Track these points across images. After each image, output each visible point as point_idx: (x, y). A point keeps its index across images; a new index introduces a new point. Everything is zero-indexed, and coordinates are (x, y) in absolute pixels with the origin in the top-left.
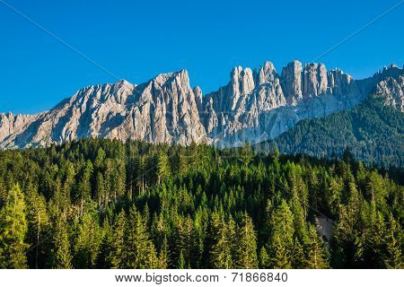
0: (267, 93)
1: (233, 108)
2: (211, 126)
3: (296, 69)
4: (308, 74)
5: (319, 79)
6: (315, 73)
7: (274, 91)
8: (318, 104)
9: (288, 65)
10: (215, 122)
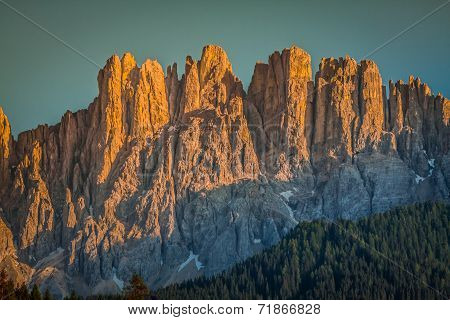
0: (202, 139)
1: (102, 178)
2: (32, 229)
3: (293, 73)
4: (329, 89)
5: (360, 106)
6: (349, 87)
7: (225, 133)
8: (352, 180)
9: (271, 58)
10: (43, 217)
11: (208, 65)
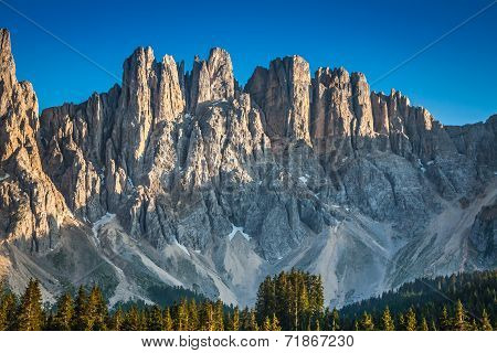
0: (227, 125)
2: (82, 196)
3: (296, 77)
4: (329, 94)
5: (356, 109)
6: (346, 93)
7: (245, 122)
8: (372, 170)
9: (273, 63)
10: (90, 184)
11: (216, 64)
